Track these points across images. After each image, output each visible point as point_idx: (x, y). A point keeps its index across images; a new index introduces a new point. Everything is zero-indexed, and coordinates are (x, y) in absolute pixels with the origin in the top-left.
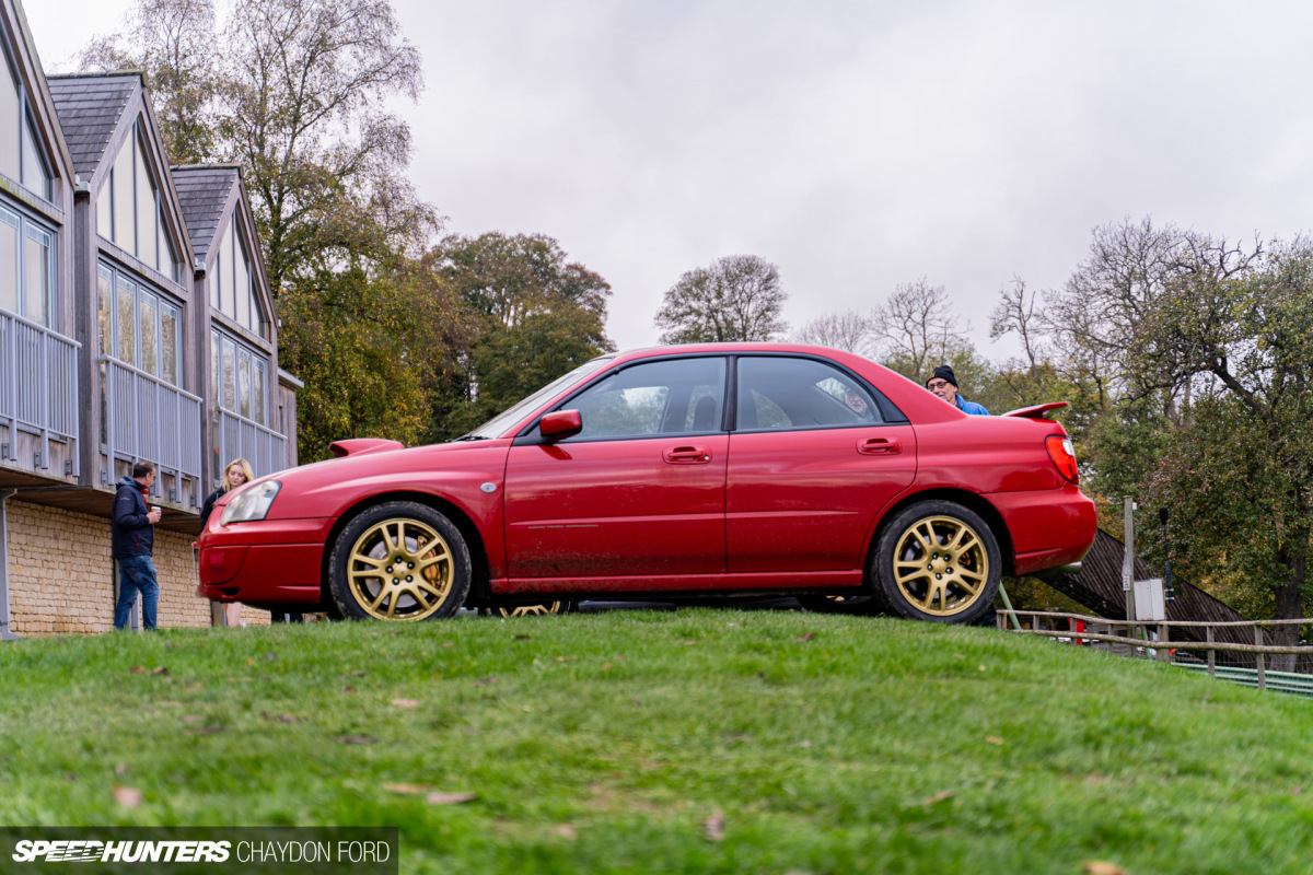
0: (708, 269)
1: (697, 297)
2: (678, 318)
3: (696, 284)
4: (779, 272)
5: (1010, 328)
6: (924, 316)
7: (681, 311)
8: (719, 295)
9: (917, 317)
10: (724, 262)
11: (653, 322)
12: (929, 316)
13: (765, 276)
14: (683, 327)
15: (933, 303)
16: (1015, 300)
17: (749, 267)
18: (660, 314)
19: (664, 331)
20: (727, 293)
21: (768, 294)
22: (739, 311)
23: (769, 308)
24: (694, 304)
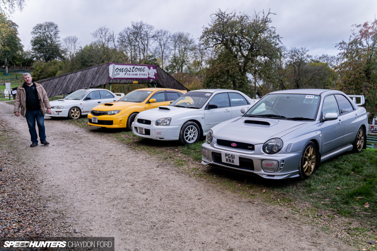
0: (42, 24)
1: (40, 29)
2: (36, 33)
3: (40, 27)
4: (58, 26)
5: (111, 41)
6: (105, 34)
7: (36, 32)
8: (45, 29)
9: (104, 34)
10: (46, 23)
11: (30, 34)
12: (106, 34)
13: (55, 26)
14: (37, 35)
15: (107, 31)
16: (112, 35)
17: (52, 24)
18: (32, 32)
19: (33, 36)
20: (47, 29)
21: (56, 30)
22: (49, 33)
23: (56, 34)
24: (40, 31)
